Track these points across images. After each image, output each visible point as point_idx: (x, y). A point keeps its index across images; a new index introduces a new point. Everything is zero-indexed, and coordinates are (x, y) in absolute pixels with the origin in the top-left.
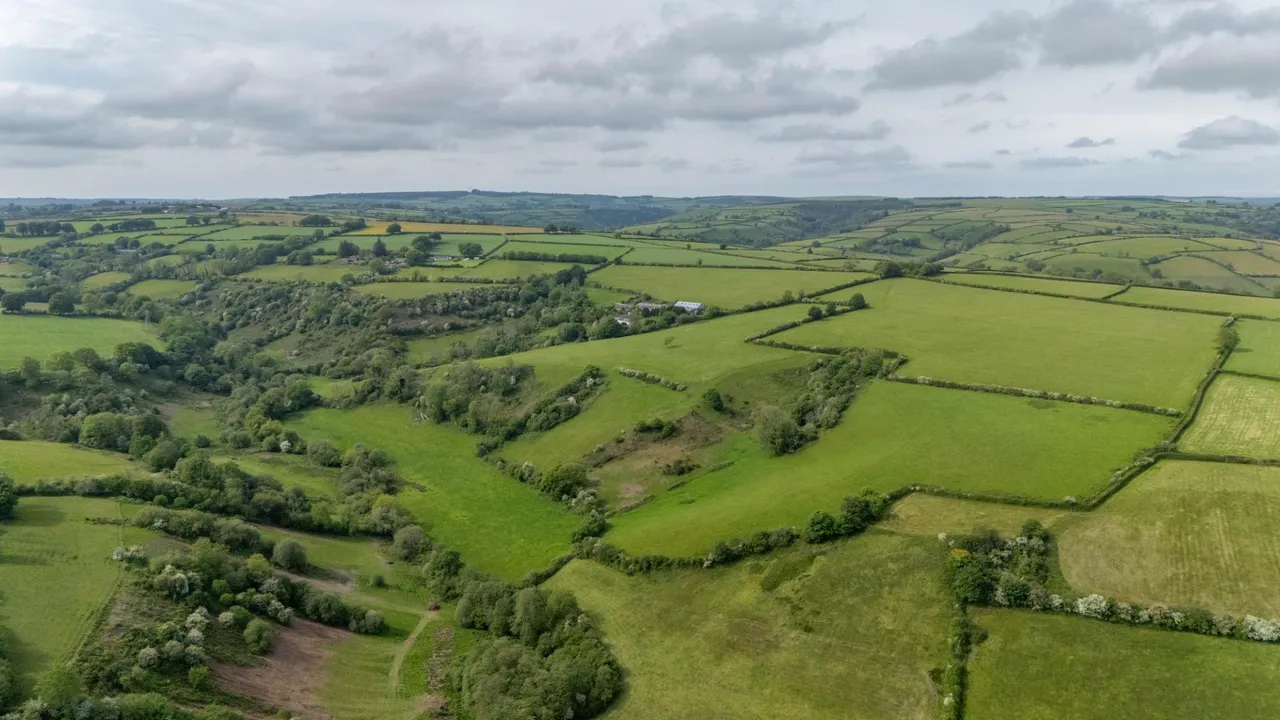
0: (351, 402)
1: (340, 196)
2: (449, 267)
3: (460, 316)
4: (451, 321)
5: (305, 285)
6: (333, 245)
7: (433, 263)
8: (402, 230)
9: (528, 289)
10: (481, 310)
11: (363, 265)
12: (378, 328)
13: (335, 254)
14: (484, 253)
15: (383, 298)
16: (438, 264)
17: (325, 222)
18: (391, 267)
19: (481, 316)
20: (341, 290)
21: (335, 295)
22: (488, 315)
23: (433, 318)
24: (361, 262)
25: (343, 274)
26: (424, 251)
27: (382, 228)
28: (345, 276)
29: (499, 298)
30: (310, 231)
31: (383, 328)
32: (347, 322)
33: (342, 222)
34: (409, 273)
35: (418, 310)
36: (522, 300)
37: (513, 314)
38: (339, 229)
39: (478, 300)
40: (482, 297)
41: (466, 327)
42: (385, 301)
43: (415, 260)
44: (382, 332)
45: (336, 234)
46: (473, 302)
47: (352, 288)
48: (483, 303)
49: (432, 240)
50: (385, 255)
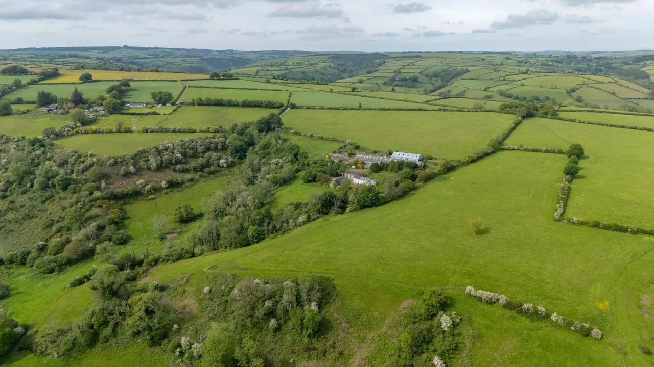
0: (74, 343)
1: (35, 49)
2: (146, 114)
3: (175, 171)
4: (169, 178)
5: (3, 140)
6: (31, 93)
7: (131, 111)
8: (93, 78)
9: (235, 139)
10: (193, 163)
11: (62, 114)
12: (91, 194)
13: (33, 103)
14: (174, 99)
15: (92, 156)
16: (137, 111)
17: (24, 72)
18: (91, 116)
19: (195, 170)
20: (43, 146)
21: (38, 152)
22: (202, 168)
23: (147, 176)
24: (60, 111)
25: (43, 127)
26: (120, 99)
27: (75, 76)
28: (46, 130)
29: (208, 149)
30: (10, 80)
31: (97, 194)
32: (54, 185)
33: (39, 71)
34: (112, 121)
35: (132, 169)
36: (230, 149)
37: (225, 165)
38: (36, 78)
39: (191, 152)
40: (192, 149)
41: (183, 183)
42: (94, 159)
43: (114, 108)
44: (97, 199)
45: (33, 82)
46: (185, 155)
47: (55, 142)
48: (195, 156)
49: (123, 88)
50: (84, 104)
